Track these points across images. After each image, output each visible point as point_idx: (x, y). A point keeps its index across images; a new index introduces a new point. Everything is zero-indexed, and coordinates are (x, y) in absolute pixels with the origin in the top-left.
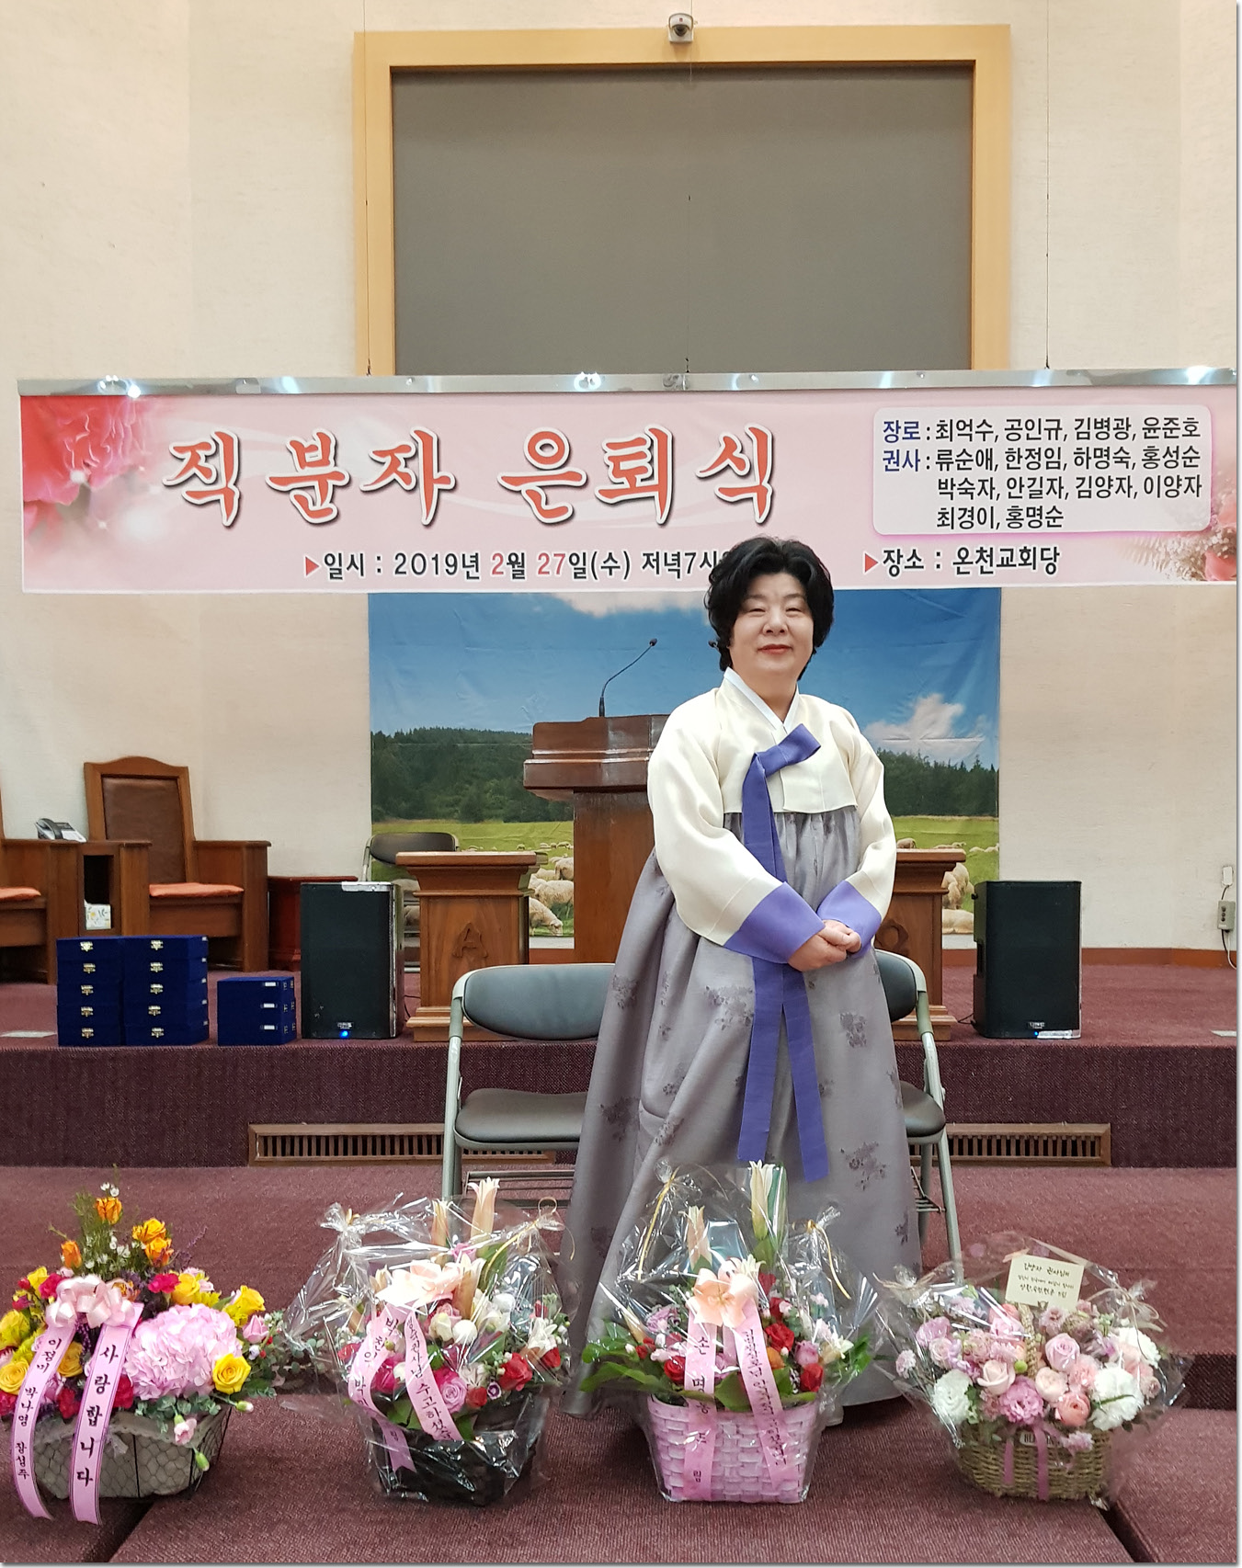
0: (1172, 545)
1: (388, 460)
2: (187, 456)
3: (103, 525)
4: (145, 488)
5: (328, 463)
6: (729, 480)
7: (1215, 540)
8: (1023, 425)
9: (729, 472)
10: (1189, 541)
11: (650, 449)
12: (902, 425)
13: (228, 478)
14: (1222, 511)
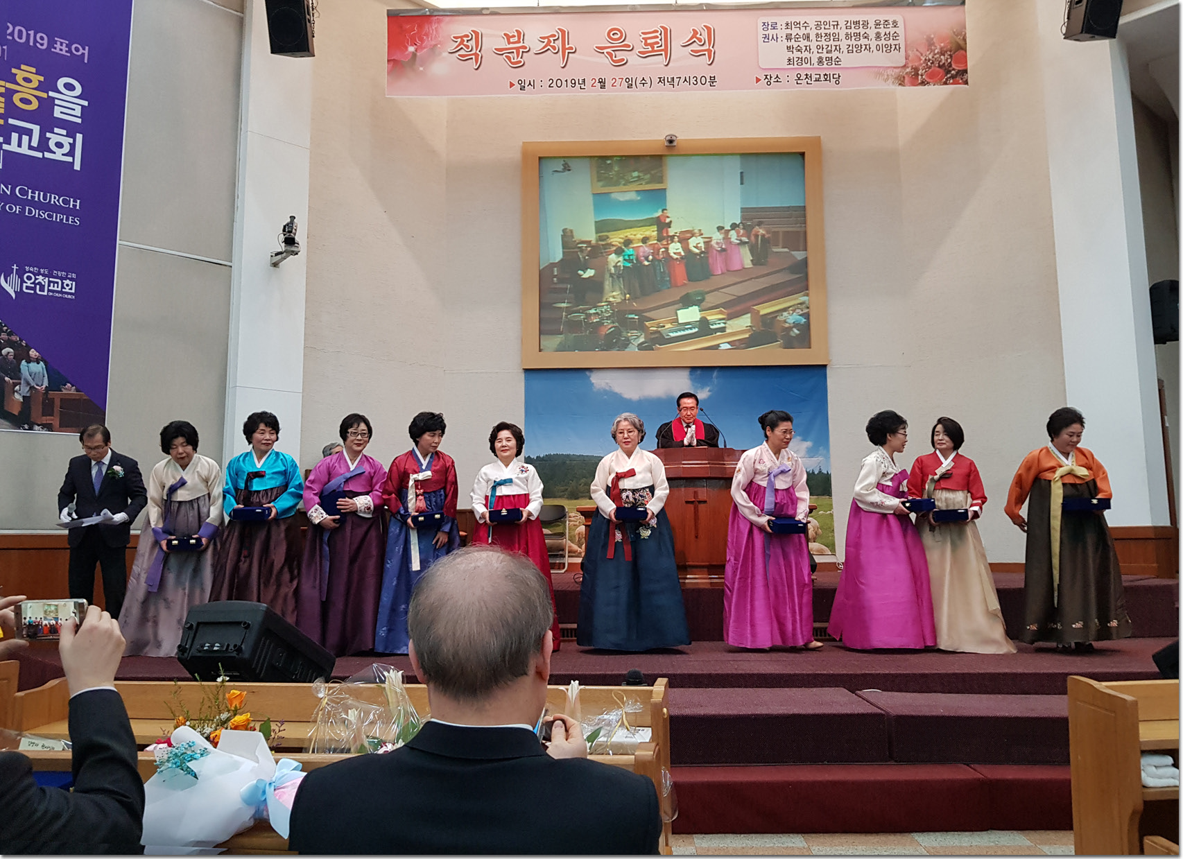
0: (890, 72)
1: (546, 40)
2: (459, 40)
3: (421, 69)
4: (440, 54)
5: (520, 42)
6: (695, 47)
7: (908, 70)
8: (822, 23)
9: (695, 44)
10: (897, 70)
11: (661, 34)
12: (770, 23)
13: (476, 50)
14: (910, 58)
